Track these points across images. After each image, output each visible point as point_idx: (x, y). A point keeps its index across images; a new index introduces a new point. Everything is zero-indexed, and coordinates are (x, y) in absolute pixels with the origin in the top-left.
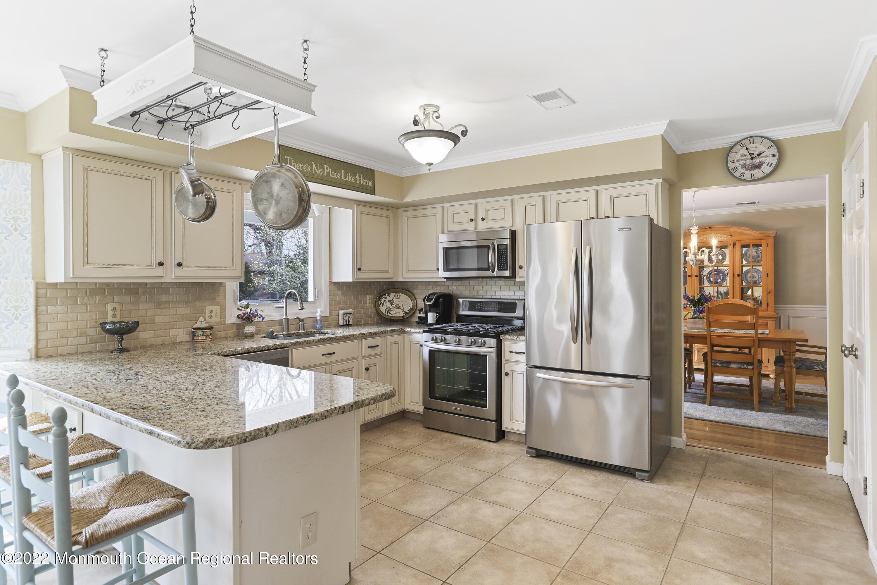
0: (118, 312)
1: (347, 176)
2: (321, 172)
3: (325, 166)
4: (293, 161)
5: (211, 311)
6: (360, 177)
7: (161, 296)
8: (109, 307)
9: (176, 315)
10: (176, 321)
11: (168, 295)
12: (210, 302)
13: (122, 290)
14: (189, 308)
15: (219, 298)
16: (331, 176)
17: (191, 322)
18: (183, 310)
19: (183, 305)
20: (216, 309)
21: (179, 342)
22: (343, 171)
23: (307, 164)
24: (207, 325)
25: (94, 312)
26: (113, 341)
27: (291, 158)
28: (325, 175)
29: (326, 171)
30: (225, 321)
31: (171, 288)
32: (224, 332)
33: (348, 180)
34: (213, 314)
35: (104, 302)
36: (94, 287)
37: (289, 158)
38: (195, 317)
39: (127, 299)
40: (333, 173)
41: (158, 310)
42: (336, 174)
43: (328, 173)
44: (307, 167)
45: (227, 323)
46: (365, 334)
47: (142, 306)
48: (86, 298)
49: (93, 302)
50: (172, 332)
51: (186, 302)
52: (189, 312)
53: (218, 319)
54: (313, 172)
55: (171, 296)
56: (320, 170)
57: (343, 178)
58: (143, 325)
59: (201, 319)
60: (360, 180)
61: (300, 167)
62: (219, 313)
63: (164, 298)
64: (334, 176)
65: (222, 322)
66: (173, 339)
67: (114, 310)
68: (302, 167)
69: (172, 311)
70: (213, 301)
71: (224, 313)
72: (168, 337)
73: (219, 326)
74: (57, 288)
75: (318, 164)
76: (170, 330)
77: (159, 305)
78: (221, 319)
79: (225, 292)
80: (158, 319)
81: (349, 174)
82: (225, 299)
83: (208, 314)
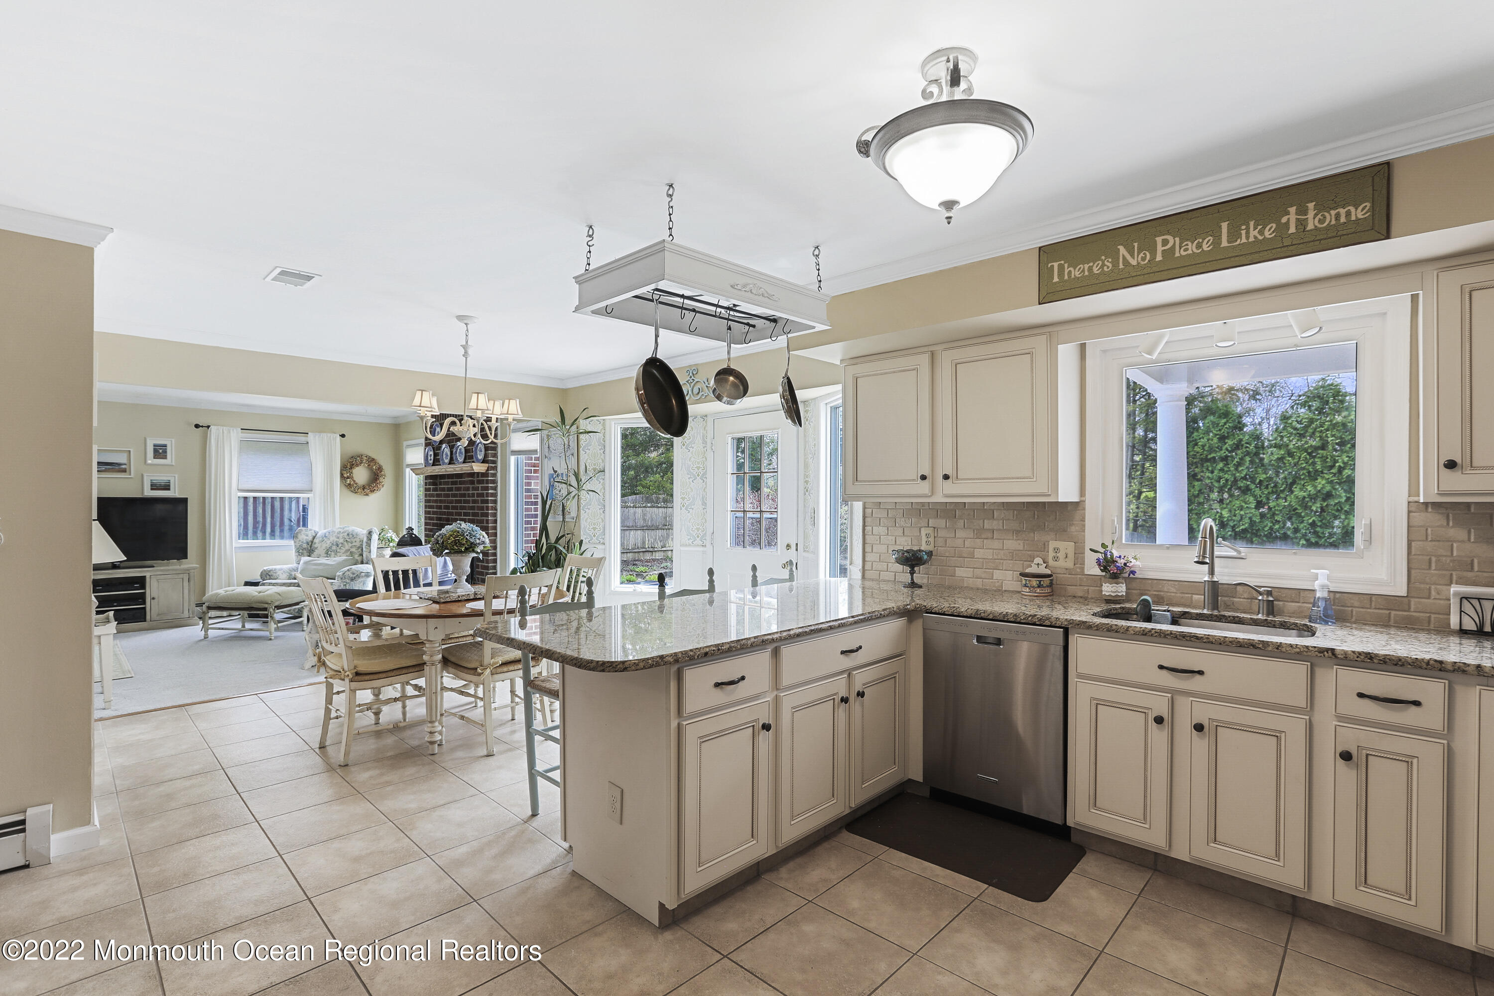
0: (931, 539)
1: (1243, 232)
2: (1143, 259)
3: (1159, 240)
4: (1066, 265)
5: (1056, 550)
6: (1302, 211)
7: (982, 521)
8: (924, 532)
9: (1003, 549)
10: (1002, 559)
11: (991, 521)
12: (1056, 534)
13: (938, 511)
14: (1021, 542)
15: (1073, 529)
16: (1177, 255)
17: (1025, 563)
18: (1012, 544)
19: (1013, 535)
20: (1066, 547)
21: (1005, 591)
22: (1224, 226)
23: (1103, 258)
24: (1048, 572)
25: (910, 536)
26: (927, 574)
27: (1062, 262)
28: (1159, 258)
29: (1160, 248)
30: (1083, 569)
31: (997, 509)
32: (1082, 588)
33: (1244, 240)
34: (1061, 555)
35: (919, 525)
36: (909, 507)
37: (1056, 265)
38: (1030, 556)
39: (941, 523)
40: (1187, 245)
41: (978, 540)
42: (1199, 243)
43: (1166, 253)
44: (1103, 262)
45: (1086, 573)
46: (1337, 652)
47: (961, 534)
48: (903, 519)
49: (909, 525)
50: (997, 574)
51: (1017, 532)
52: (1021, 548)
53: (1070, 564)
54: (1121, 266)
55: (995, 522)
56: (1142, 255)
57: (1224, 243)
58: (959, 559)
59: (1038, 560)
60: (1302, 224)
61: (1083, 271)
62: (1071, 555)
63: (988, 524)
64: (1190, 252)
65: (1078, 570)
66: (997, 584)
67: (927, 536)
68: (1090, 269)
69: (996, 544)
70: (1062, 533)
71: (1082, 555)
72: (991, 580)
73: (1073, 576)
74: (880, 508)
75: (1136, 245)
76: (994, 571)
77: (979, 533)
78: (1077, 566)
79: (1083, 520)
80: (979, 553)
81: (1252, 224)
82: (1084, 531)
83: (1051, 554)
